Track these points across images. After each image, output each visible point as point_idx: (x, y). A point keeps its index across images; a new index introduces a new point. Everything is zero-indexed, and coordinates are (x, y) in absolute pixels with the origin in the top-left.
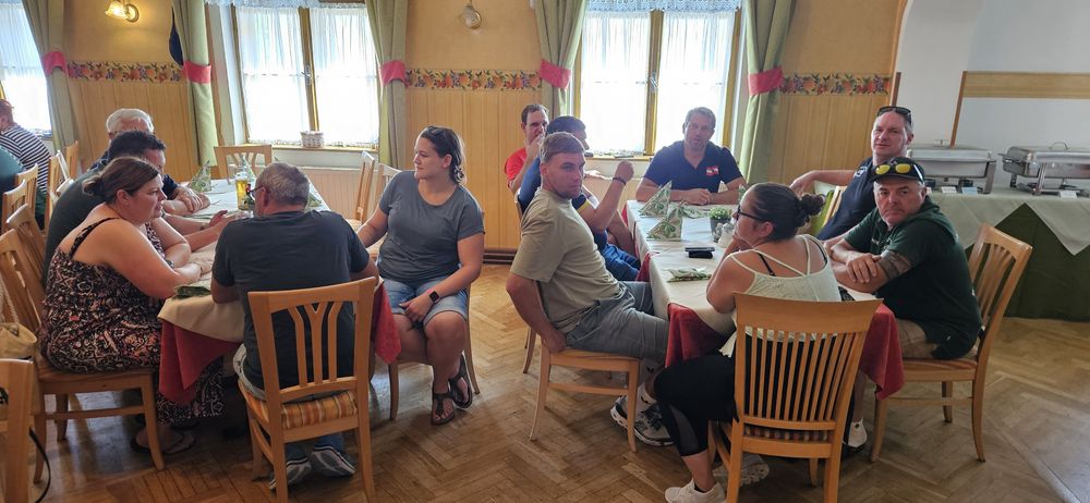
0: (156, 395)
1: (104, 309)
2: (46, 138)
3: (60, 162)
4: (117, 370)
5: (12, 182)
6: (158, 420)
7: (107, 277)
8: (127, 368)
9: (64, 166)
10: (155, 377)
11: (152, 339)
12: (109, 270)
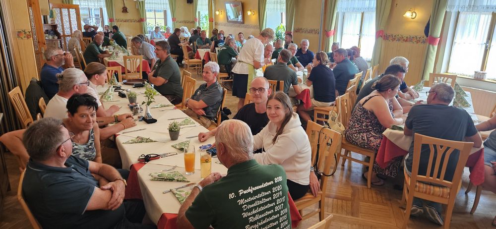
0: (374, 161)
1: (367, 126)
2: (369, 62)
3: (370, 71)
4: (364, 148)
5: (353, 77)
6: (373, 170)
7: (371, 115)
8: (368, 148)
9: (371, 73)
10: (376, 154)
11: (379, 141)
12: (372, 113)
